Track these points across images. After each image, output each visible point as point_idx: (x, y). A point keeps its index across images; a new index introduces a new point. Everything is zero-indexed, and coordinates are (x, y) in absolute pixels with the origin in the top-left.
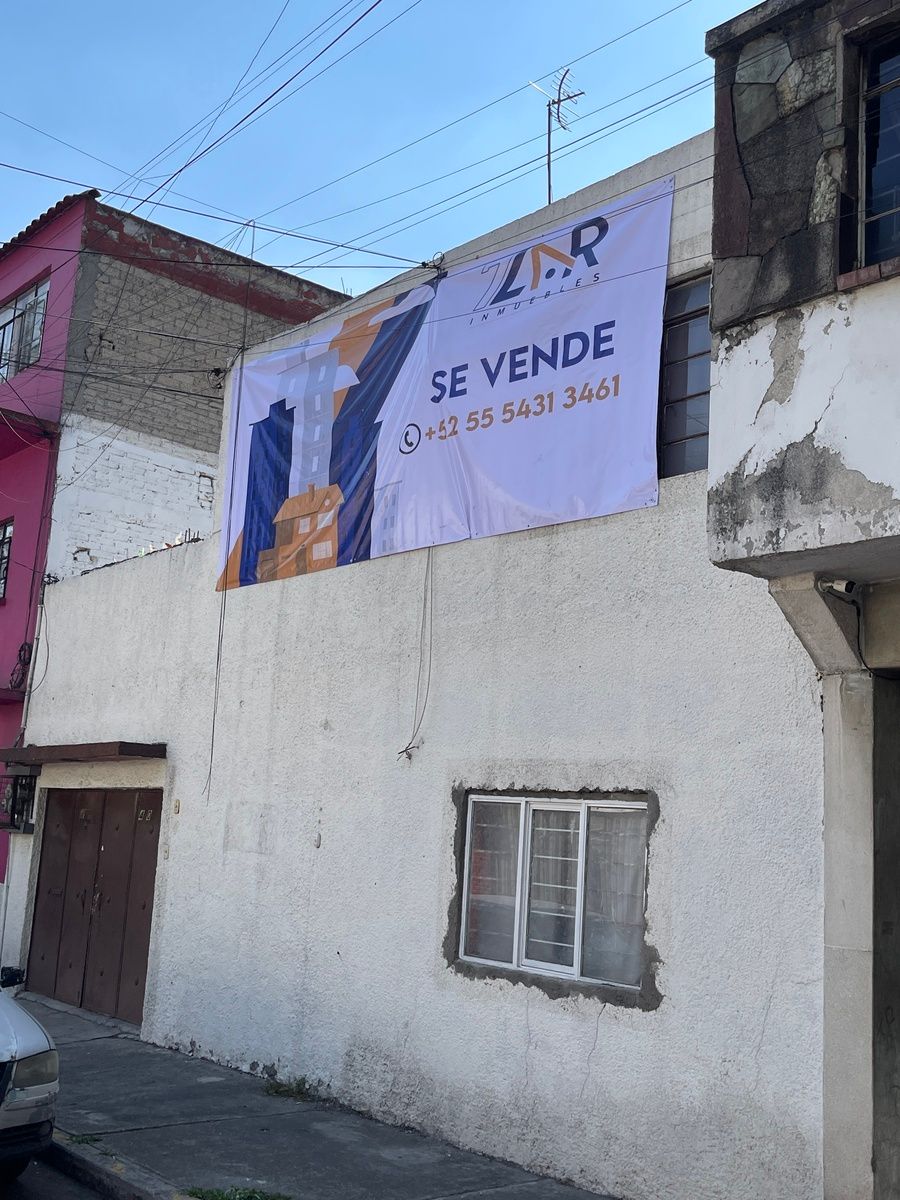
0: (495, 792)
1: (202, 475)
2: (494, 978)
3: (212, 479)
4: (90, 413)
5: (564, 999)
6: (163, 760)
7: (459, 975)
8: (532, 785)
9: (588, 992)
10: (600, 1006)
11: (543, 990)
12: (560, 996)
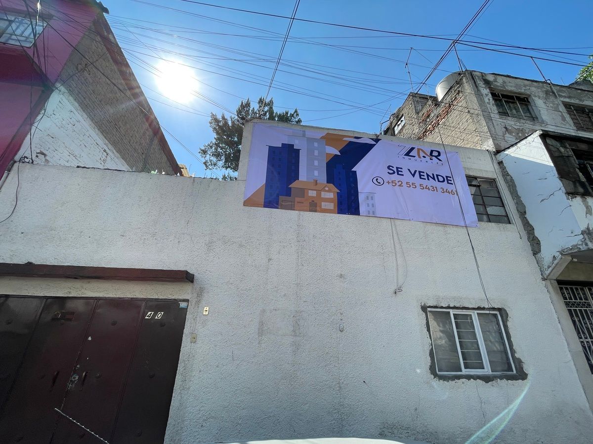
0: (442, 307)
2: (459, 379)
5: (492, 382)
7: (441, 381)
8: (458, 305)
9: (501, 378)
10: (507, 382)
11: (482, 380)
12: (490, 381)
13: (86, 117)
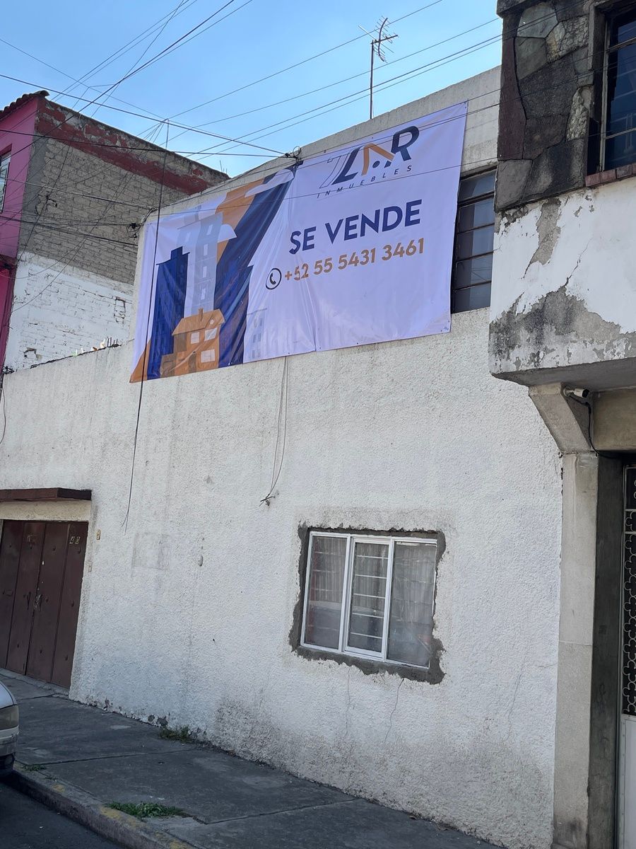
0: (329, 530)
1: (118, 299)
2: (325, 659)
3: (124, 302)
4: (38, 252)
5: (375, 675)
6: (89, 501)
7: (300, 657)
8: (355, 525)
9: (392, 670)
10: (401, 680)
11: (360, 668)
12: (371, 672)
13: (71, 268)
